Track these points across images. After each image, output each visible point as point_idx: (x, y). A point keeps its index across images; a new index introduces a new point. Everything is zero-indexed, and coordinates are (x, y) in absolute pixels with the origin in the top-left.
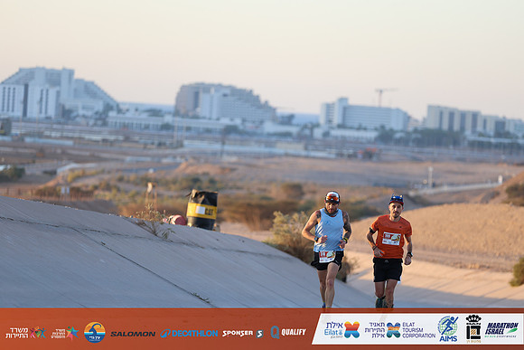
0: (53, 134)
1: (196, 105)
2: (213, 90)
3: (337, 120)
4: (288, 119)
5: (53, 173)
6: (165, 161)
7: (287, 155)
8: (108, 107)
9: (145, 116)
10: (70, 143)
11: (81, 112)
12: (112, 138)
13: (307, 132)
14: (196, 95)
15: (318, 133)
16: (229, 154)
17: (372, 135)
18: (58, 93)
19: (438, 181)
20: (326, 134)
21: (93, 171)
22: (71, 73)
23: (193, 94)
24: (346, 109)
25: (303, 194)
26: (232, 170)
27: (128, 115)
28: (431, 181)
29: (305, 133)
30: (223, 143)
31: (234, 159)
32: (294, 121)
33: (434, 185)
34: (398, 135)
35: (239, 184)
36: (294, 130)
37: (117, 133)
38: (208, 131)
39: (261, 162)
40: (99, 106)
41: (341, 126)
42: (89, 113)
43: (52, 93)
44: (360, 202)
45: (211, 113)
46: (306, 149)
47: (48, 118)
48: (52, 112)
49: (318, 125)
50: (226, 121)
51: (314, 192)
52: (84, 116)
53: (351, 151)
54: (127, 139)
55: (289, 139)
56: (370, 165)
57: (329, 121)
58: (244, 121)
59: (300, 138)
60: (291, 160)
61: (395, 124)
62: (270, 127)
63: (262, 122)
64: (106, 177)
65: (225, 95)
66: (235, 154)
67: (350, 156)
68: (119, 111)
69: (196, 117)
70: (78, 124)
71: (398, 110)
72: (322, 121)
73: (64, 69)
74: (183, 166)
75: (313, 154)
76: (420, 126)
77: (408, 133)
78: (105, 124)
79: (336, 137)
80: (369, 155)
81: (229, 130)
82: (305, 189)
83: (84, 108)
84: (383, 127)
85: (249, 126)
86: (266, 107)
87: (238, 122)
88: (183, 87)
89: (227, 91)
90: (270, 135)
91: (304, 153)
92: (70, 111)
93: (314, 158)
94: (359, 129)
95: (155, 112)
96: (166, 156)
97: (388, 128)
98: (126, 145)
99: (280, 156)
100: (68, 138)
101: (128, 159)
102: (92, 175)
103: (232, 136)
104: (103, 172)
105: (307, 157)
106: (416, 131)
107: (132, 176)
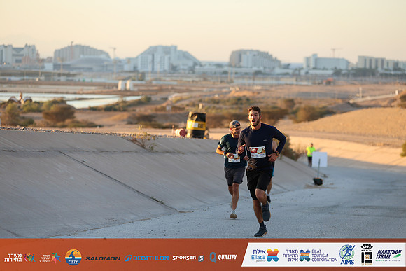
0: (168, 79)
1: (240, 60)
2: (248, 53)
3: (312, 65)
4: (287, 66)
5: (166, 99)
6: (224, 90)
7: (287, 84)
8: (195, 64)
9: (214, 68)
10: (175, 83)
11: (182, 67)
12: (197, 79)
13: (297, 72)
14: (240, 56)
15: (303, 72)
16: (257, 85)
17: (331, 72)
18: (170, 58)
19: (364, 95)
20: (307, 73)
21: (186, 97)
22: (176, 47)
23: (238, 55)
24: (317, 60)
25: (294, 104)
26: (259, 93)
27: (205, 67)
28: (361, 95)
29: (296, 73)
30: (254, 80)
31: (259, 88)
32: (290, 67)
33: (363, 97)
34: (343, 72)
35: (262, 100)
36: (290, 71)
37: (200, 77)
38: (246, 74)
39: (273, 89)
40: (191, 64)
41: (314, 68)
42: (186, 67)
43: (167, 57)
44: (324, 107)
45: (248, 65)
46: (297, 80)
47: (165, 71)
48: (167, 67)
49: (302, 68)
50: (255, 69)
51: (300, 103)
52: (183, 69)
53: (320, 81)
54: (205, 80)
55: (288, 76)
56: (329, 87)
57: (308, 66)
58: (265, 68)
59: (294, 75)
60: (289, 86)
61: (342, 66)
62: (278, 71)
63: (274, 68)
64: (193, 100)
65: (255, 55)
66: (260, 85)
67: (319, 84)
68: (201, 66)
69: (240, 67)
70: (180, 73)
71: (343, 59)
72: (305, 66)
73: (172, 46)
74: (233, 92)
75: (300, 83)
76: (355, 67)
77: (349, 71)
78: (194, 72)
79: (312, 74)
80: (329, 83)
81: (257, 73)
82: (296, 101)
83: (183, 65)
84: (336, 68)
85: (267, 70)
86: (276, 61)
87: (261, 69)
88: (233, 52)
89: (256, 53)
90: (278, 74)
91: (295, 83)
92: (176, 67)
93: (301, 85)
94: (324, 69)
95: (219, 65)
96: (225, 88)
97: (338, 68)
98: (204, 83)
99: (283, 85)
100: (174, 80)
101: (205, 90)
102: (185, 99)
103: (259, 76)
104: (191, 97)
105: (297, 85)
106: (353, 69)
107: (207, 99)
